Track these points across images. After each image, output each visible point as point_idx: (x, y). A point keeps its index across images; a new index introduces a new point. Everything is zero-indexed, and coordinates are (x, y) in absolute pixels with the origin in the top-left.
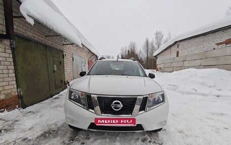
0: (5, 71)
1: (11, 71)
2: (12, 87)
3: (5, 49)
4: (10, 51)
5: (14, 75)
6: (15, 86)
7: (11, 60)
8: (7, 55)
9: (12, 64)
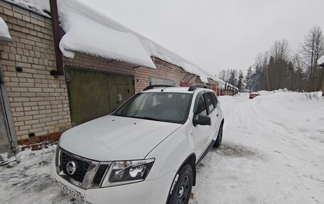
0: (59, 106)
1: (66, 105)
2: (66, 121)
3: (60, 84)
4: (65, 86)
5: (68, 109)
6: (70, 120)
7: (66, 94)
8: (62, 90)
9: (67, 98)
